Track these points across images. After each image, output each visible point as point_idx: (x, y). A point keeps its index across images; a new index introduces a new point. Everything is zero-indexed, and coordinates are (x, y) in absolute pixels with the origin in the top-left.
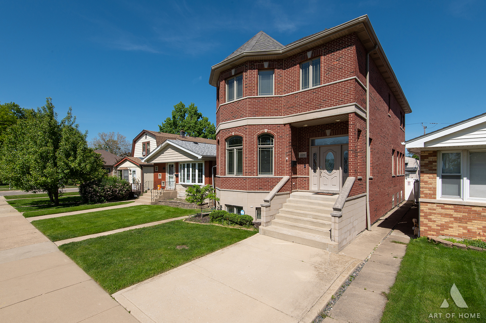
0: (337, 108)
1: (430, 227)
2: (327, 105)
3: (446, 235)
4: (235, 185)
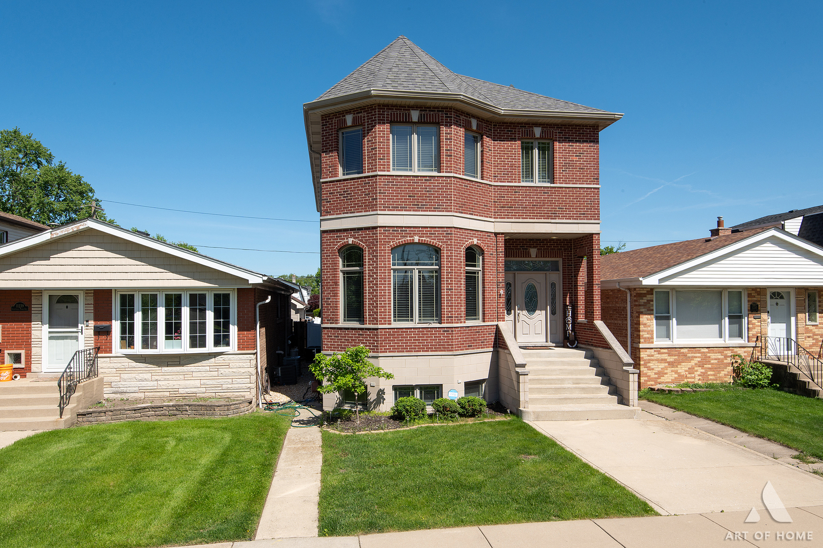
0: (578, 223)
1: (649, 376)
2: (564, 216)
3: (663, 383)
4: (420, 343)
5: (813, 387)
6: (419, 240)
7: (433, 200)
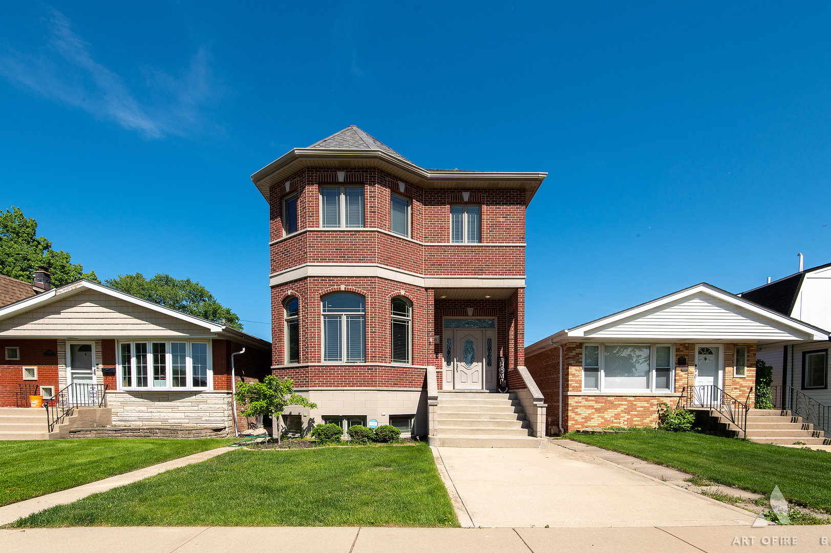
0: (504, 279)
1: (577, 420)
2: (491, 273)
3: (589, 426)
4: (347, 379)
5: (733, 427)
6: (345, 288)
7: (358, 252)
